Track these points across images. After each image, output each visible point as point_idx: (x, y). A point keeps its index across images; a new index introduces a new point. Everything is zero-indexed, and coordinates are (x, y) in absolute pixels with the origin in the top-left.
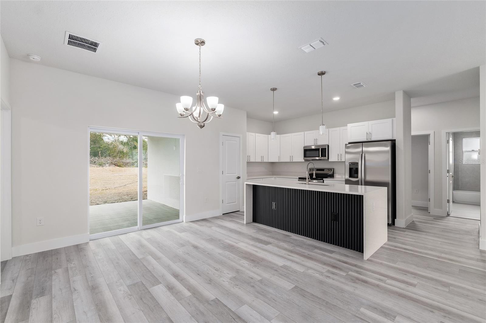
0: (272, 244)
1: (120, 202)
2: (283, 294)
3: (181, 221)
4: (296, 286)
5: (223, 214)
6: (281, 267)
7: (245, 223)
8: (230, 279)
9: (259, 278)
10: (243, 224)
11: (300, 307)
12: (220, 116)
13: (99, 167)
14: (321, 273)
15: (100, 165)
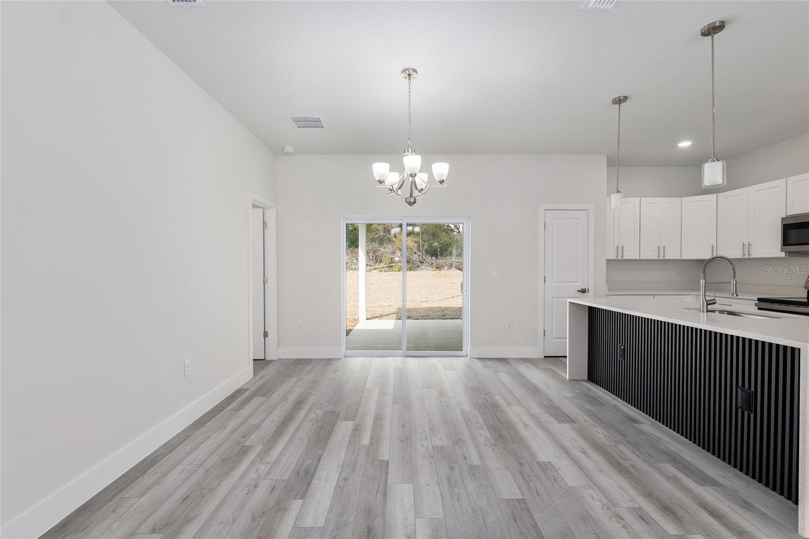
0: (573, 425)
1: (426, 319)
2: (483, 499)
3: (465, 354)
4: (523, 499)
5: (545, 357)
6: (539, 463)
7: (568, 379)
8: (433, 447)
9: (476, 461)
10: (563, 380)
11: (486, 528)
12: (442, 182)
13: (436, 270)
14: (611, 504)
15: (437, 268)
